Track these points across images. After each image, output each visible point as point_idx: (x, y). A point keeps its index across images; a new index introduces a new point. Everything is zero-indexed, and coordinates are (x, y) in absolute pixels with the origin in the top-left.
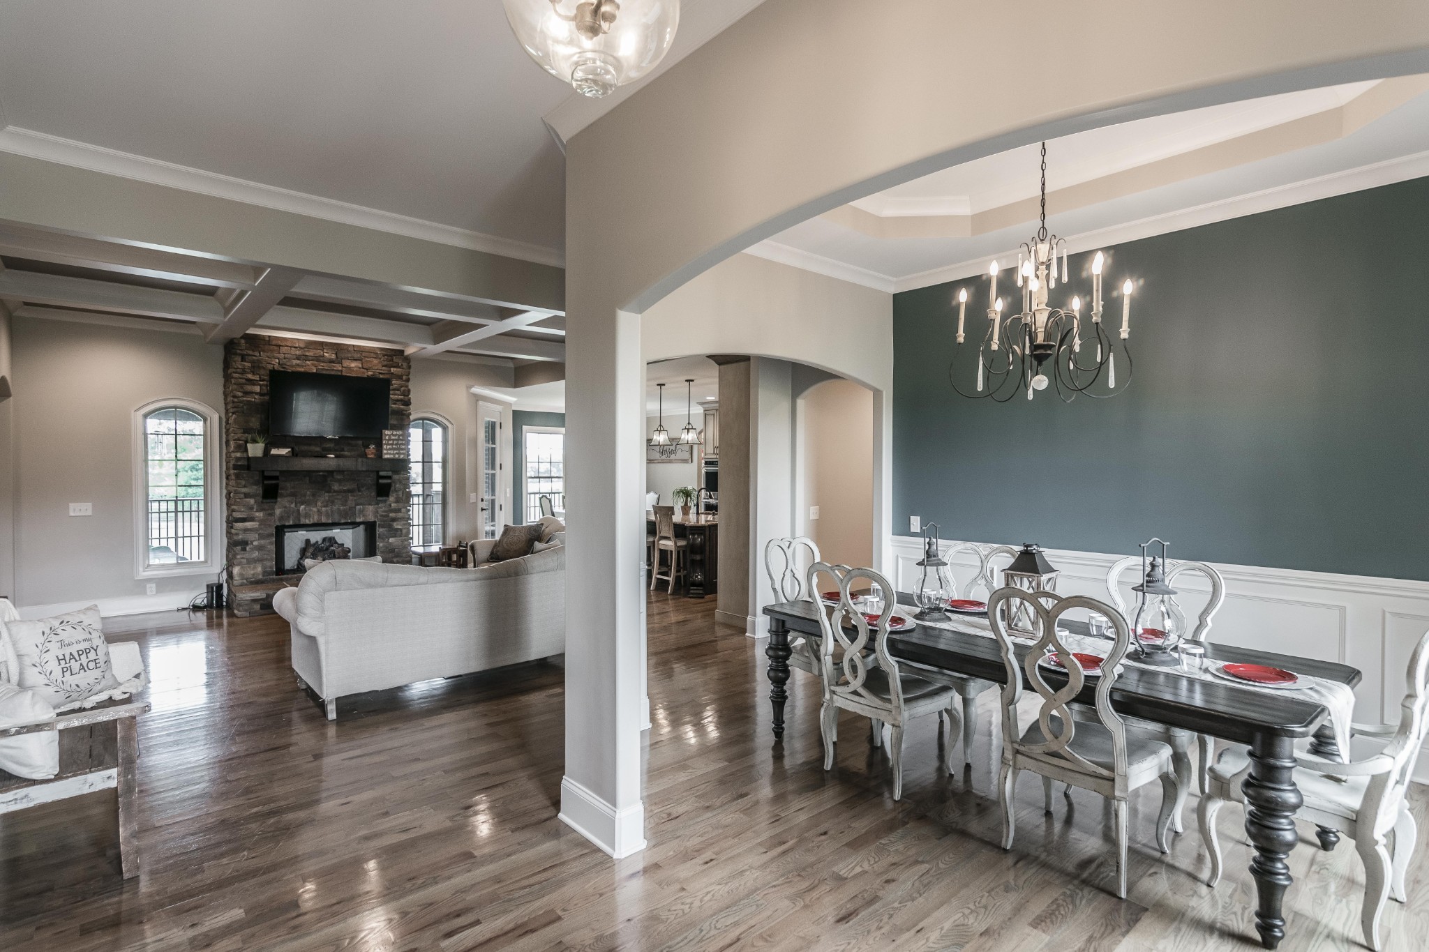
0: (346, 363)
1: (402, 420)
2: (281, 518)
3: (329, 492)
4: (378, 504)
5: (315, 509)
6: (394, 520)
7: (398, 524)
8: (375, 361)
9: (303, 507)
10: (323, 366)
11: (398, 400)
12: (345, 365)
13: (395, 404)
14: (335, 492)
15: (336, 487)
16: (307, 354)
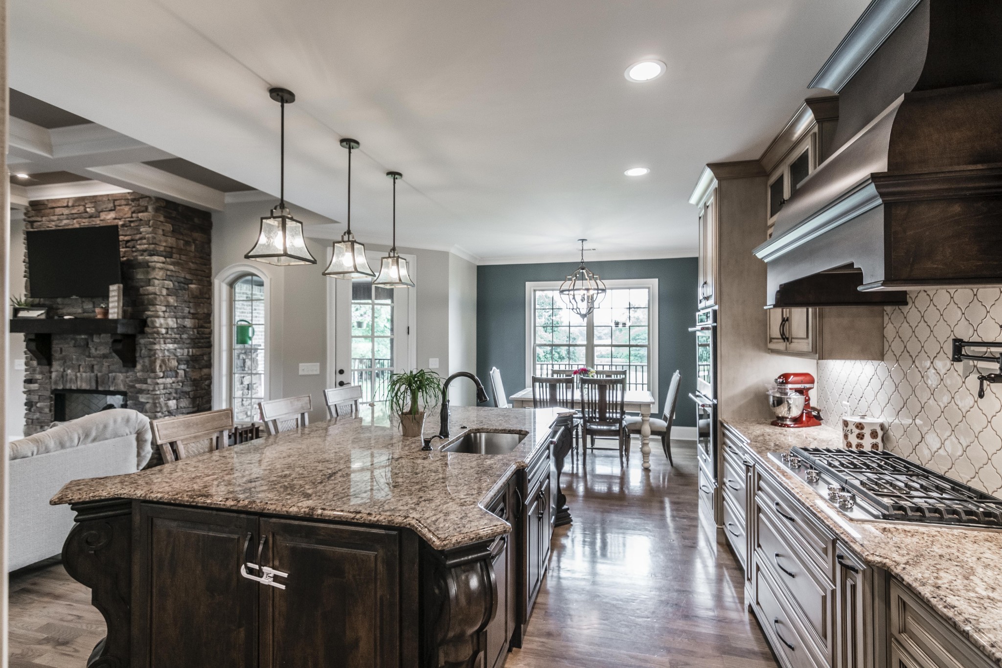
0: (103, 216)
1: (148, 273)
2: (56, 383)
3: (89, 356)
4: (127, 372)
5: (78, 374)
6: (141, 391)
7: (142, 397)
8: (126, 208)
9: (69, 371)
10: (85, 223)
11: (144, 251)
12: (102, 218)
13: (142, 255)
14: (94, 357)
15: (93, 351)
16: (73, 212)
